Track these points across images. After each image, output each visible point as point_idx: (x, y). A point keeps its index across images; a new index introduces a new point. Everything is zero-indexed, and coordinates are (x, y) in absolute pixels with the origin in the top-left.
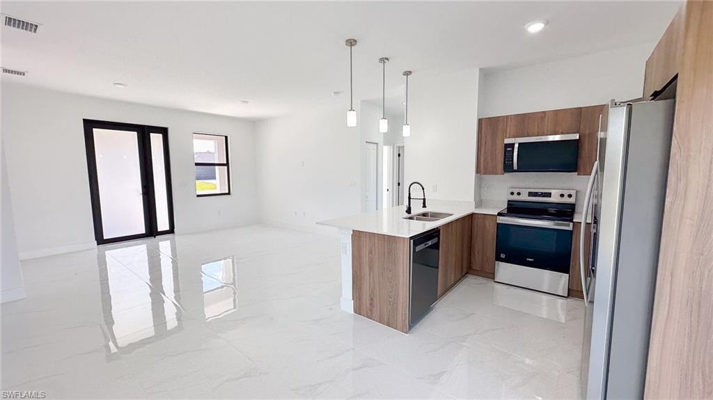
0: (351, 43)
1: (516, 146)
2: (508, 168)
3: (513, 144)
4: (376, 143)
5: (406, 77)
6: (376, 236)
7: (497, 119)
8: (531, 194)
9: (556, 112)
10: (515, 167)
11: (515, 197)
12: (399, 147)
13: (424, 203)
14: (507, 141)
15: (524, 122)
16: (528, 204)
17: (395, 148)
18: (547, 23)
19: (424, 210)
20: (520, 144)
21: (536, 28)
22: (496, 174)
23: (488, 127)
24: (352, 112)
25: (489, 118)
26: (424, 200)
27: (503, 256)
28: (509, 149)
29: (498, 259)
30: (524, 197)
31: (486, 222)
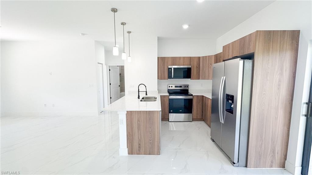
0: (114, 10)
1: (173, 69)
2: (170, 77)
3: (172, 68)
4: (102, 64)
5: (128, 34)
6: (142, 112)
7: (164, 58)
8: (176, 87)
9: (184, 57)
10: (173, 77)
11: (171, 88)
12: (109, 66)
13: (146, 93)
14: (169, 67)
15: (174, 60)
16: (174, 90)
17: (108, 67)
18: (189, 26)
19: (146, 96)
20: (174, 68)
21: (186, 27)
22: (165, 79)
23: (162, 61)
24: (116, 47)
25: (162, 57)
26: (146, 92)
27: (172, 111)
28: (170, 70)
29: (170, 112)
30: (174, 88)
31: (165, 99)
